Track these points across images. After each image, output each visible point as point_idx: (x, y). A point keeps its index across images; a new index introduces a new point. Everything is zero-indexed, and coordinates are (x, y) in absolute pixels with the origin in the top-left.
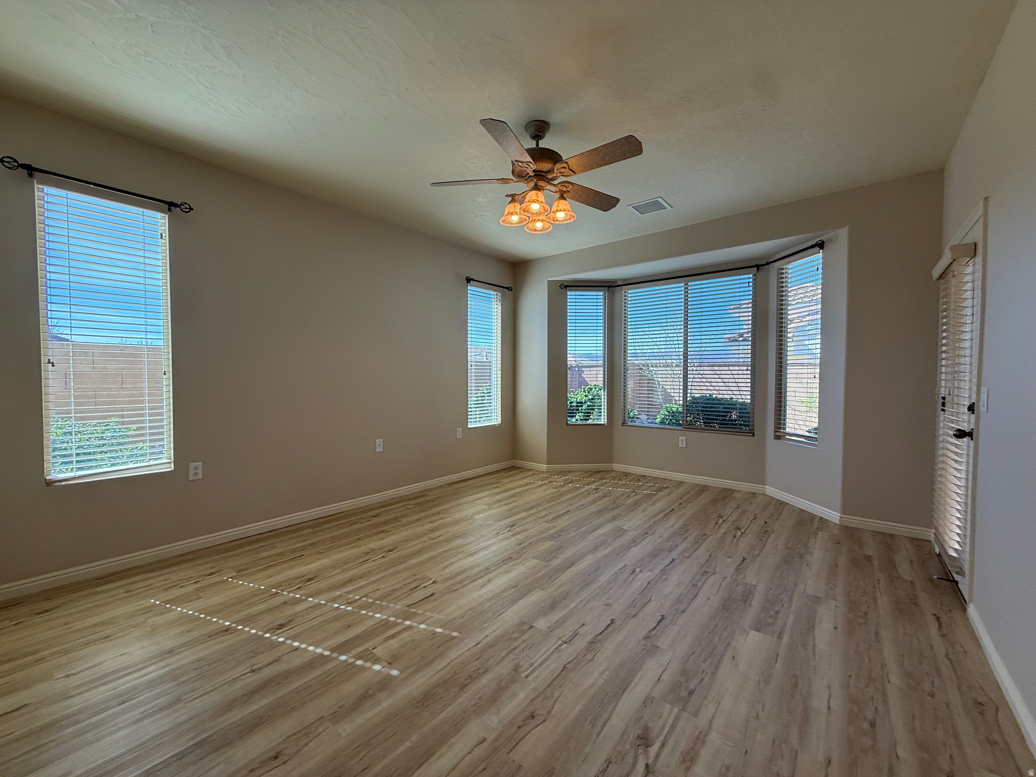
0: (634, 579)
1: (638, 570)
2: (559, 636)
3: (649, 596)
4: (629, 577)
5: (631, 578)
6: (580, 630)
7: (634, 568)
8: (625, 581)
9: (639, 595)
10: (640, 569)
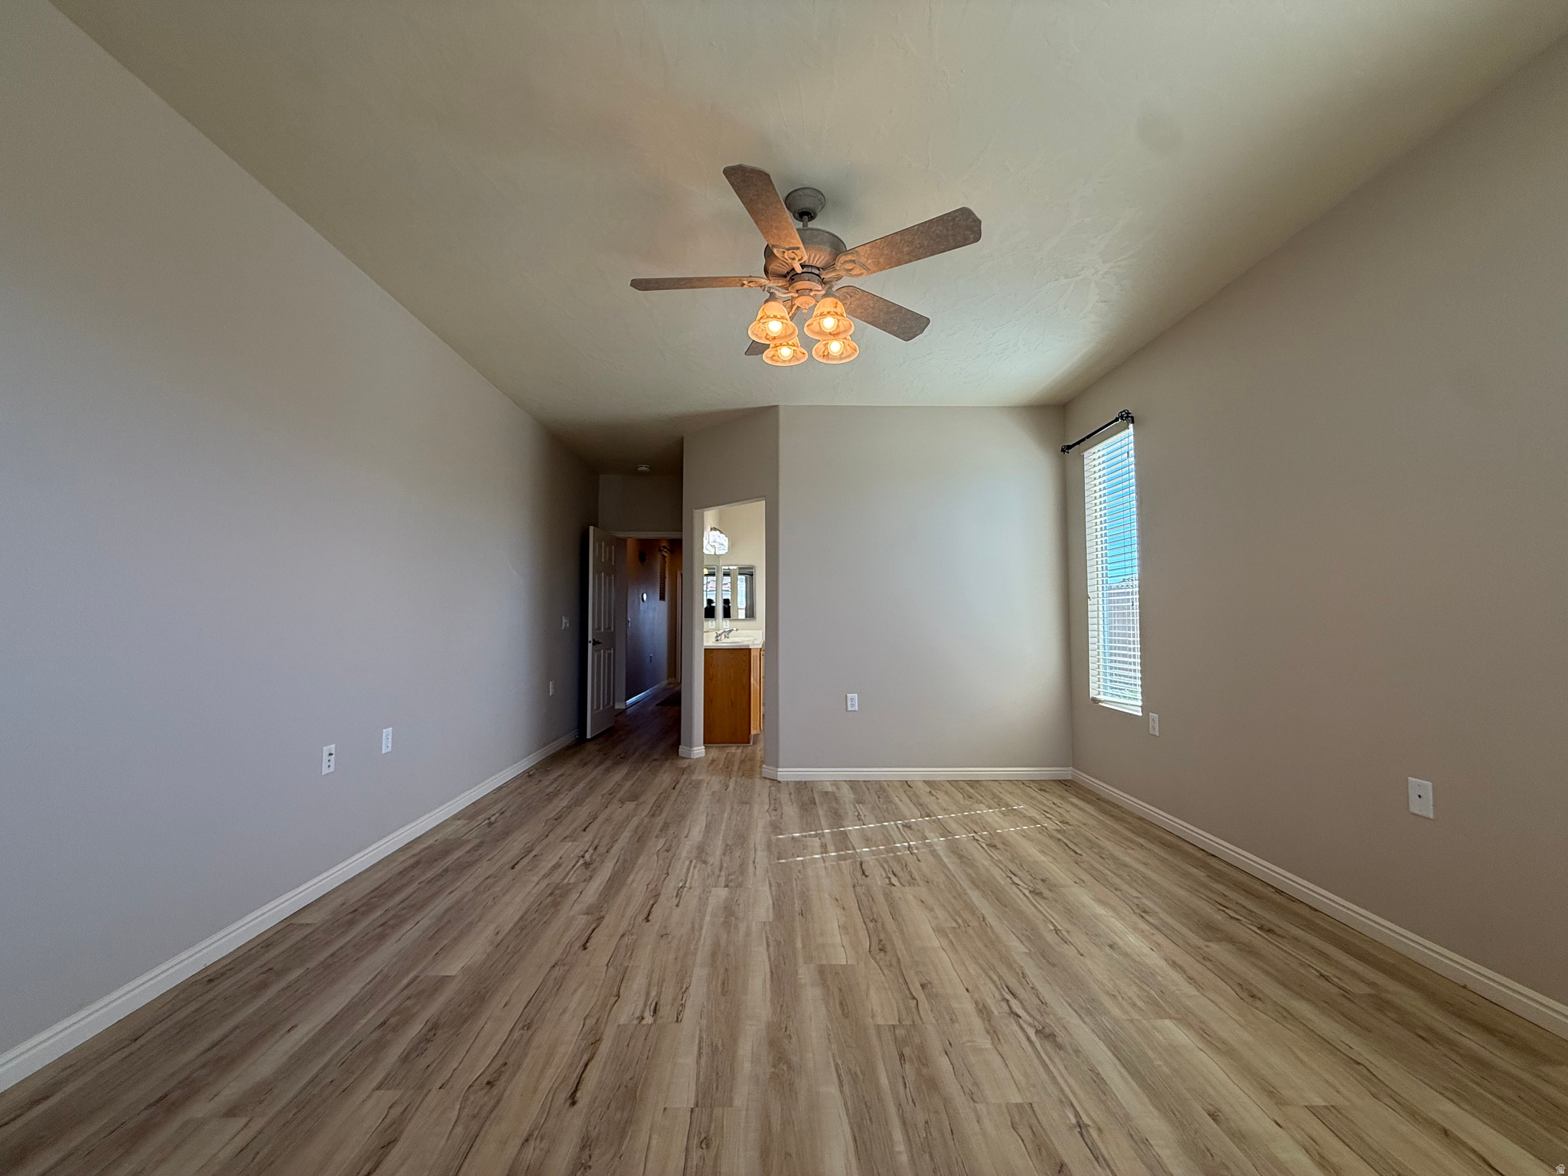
0: (648, 994)
1: (649, 1019)
2: (692, 890)
3: (611, 969)
4: (659, 995)
5: (653, 994)
6: (678, 900)
7: (659, 1021)
8: (661, 983)
9: (628, 966)
10: (644, 1022)
